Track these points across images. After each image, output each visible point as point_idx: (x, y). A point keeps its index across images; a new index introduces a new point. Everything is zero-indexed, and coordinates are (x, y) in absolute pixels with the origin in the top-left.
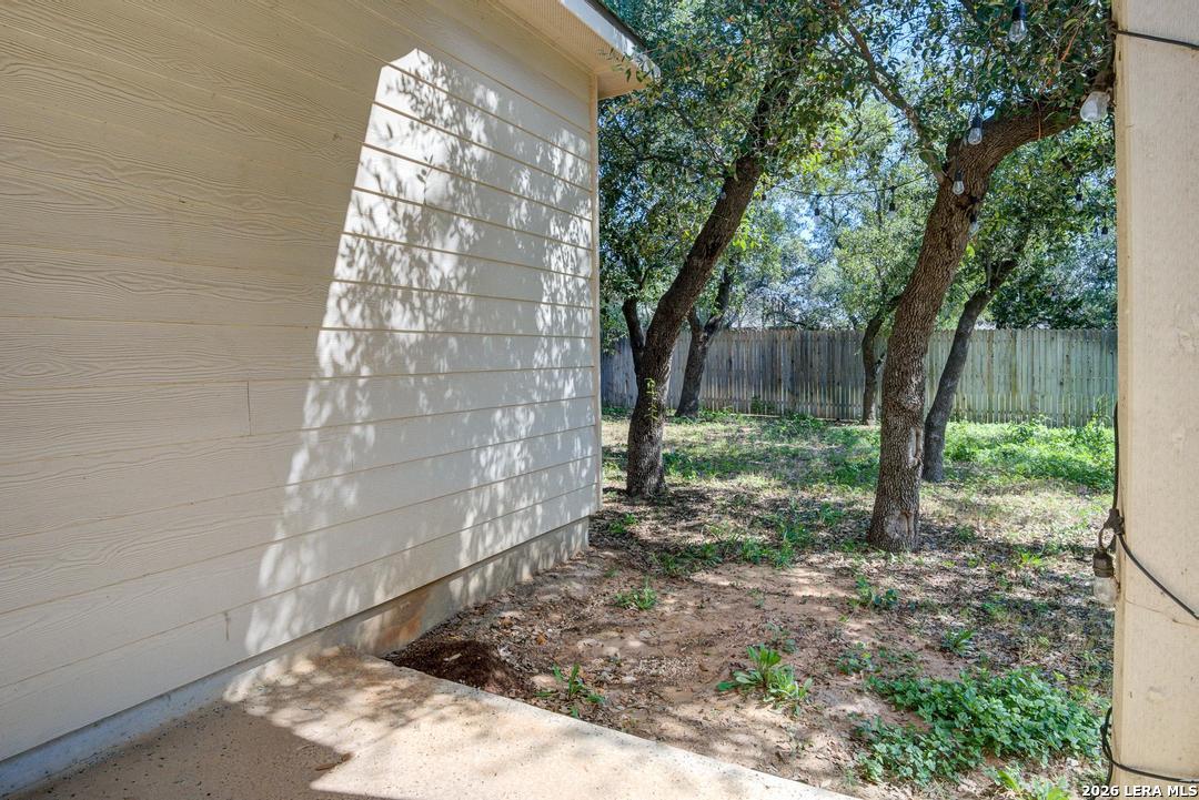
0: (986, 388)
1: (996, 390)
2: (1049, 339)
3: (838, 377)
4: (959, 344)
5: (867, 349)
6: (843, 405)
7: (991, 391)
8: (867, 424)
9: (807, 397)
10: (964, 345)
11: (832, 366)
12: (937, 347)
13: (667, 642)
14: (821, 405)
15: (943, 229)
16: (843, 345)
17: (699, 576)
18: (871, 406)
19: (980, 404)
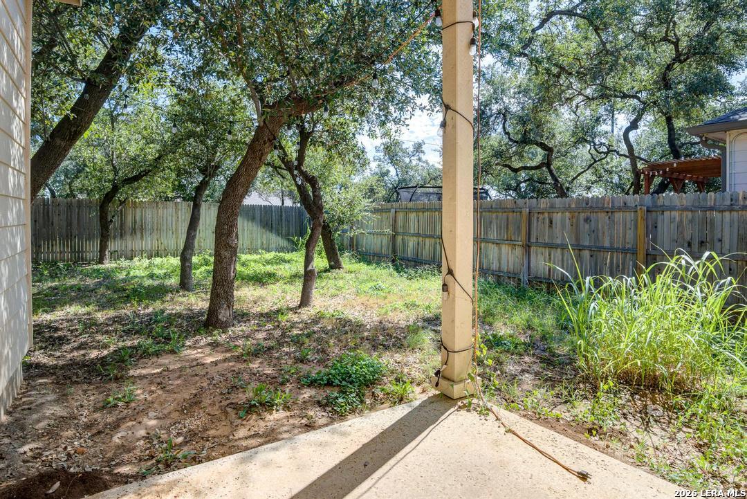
0: (174, 236)
1: (180, 237)
2: (207, 208)
3: (75, 232)
4: (196, 210)
5: (104, 212)
6: (79, 252)
7: (177, 238)
8: (103, 264)
9: (48, 248)
10: (199, 211)
11: (69, 224)
12: (145, 211)
13: (170, 413)
14: (61, 253)
15: (260, 150)
16: (79, 209)
17: (131, 373)
18: (105, 251)
19: (171, 246)
